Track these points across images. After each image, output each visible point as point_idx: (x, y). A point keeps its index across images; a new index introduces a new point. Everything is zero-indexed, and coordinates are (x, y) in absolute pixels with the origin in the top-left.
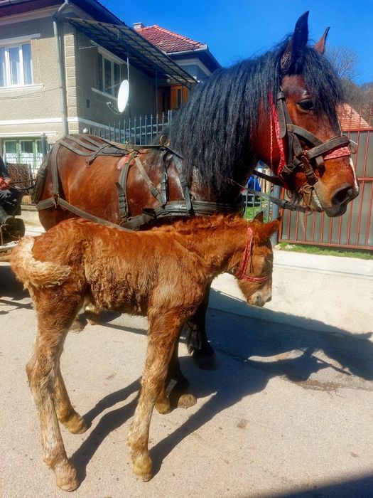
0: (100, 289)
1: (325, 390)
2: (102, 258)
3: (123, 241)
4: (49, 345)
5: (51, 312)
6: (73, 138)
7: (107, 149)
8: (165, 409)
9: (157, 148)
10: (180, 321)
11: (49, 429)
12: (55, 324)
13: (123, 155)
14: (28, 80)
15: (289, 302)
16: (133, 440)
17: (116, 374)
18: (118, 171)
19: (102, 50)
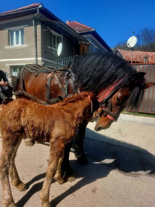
0: (27, 129)
1: (134, 176)
2: (29, 116)
3: (39, 109)
4: (7, 154)
5: (8, 139)
6: (30, 66)
7: (43, 70)
8: (62, 182)
9: (65, 70)
10: (64, 145)
11: (6, 190)
12: (9, 144)
13: (50, 73)
14: (22, 43)
15: (123, 136)
16: (42, 197)
17: (43, 165)
18: (47, 79)
19: (52, 31)
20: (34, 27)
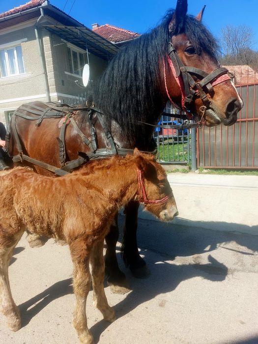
2: (25, 199)
7: (50, 112)
19: (70, 45)
20: (37, 40)
